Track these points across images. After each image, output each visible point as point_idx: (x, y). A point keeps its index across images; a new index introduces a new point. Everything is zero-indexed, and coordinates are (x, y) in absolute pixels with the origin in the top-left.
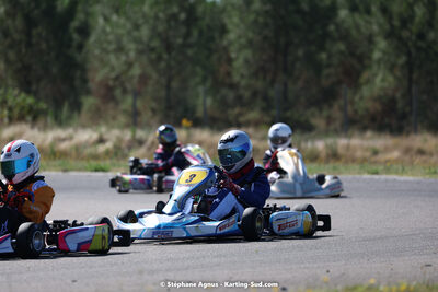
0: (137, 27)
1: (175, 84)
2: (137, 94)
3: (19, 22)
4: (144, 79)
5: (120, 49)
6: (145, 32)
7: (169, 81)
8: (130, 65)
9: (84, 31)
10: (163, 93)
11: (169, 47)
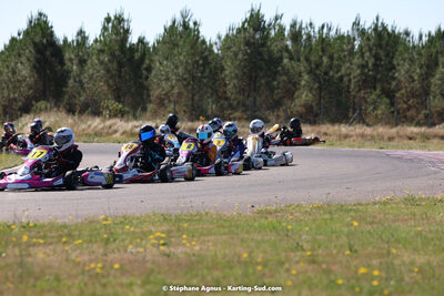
0: (177, 67)
1: (196, 98)
2: (176, 103)
3: (115, 65)
4: (180, 94)
5: (168, 79)
6: (181, 70)
7: (193, 95)
8: (173, 87)
9: (149, 69)
10: (190, 103)
11: (194, 78)
